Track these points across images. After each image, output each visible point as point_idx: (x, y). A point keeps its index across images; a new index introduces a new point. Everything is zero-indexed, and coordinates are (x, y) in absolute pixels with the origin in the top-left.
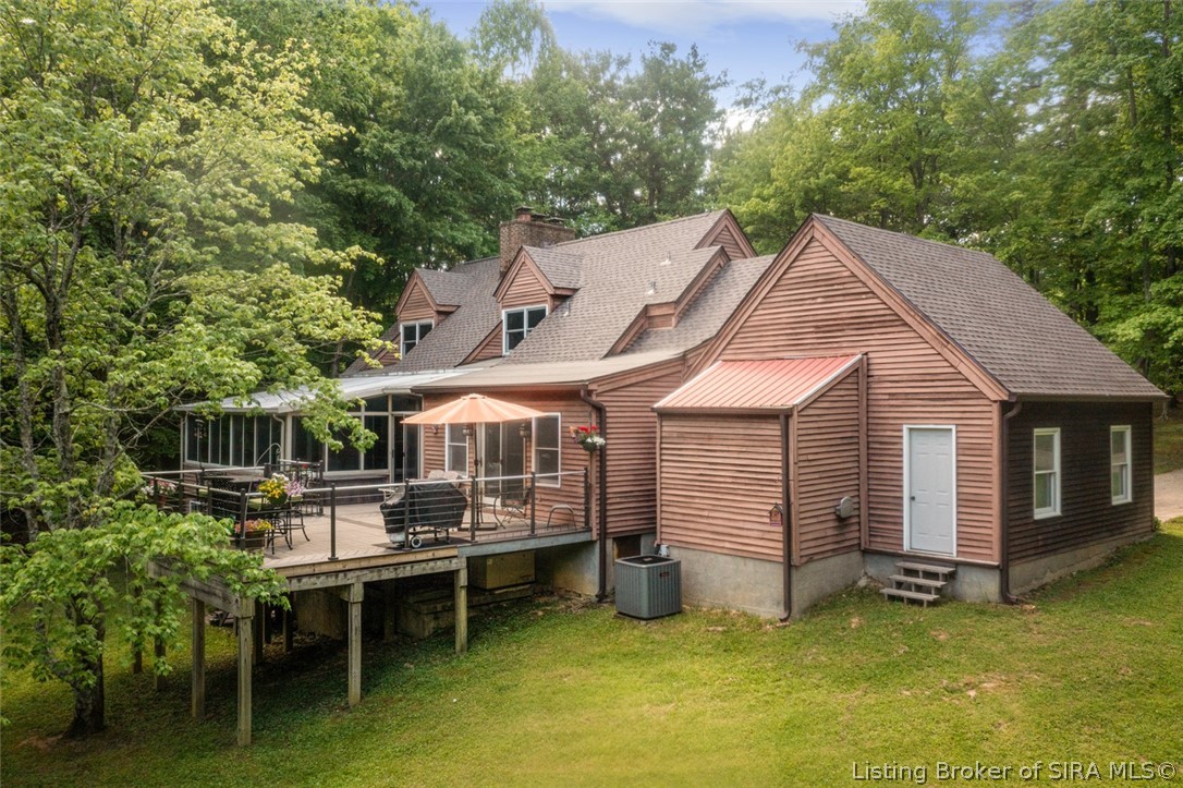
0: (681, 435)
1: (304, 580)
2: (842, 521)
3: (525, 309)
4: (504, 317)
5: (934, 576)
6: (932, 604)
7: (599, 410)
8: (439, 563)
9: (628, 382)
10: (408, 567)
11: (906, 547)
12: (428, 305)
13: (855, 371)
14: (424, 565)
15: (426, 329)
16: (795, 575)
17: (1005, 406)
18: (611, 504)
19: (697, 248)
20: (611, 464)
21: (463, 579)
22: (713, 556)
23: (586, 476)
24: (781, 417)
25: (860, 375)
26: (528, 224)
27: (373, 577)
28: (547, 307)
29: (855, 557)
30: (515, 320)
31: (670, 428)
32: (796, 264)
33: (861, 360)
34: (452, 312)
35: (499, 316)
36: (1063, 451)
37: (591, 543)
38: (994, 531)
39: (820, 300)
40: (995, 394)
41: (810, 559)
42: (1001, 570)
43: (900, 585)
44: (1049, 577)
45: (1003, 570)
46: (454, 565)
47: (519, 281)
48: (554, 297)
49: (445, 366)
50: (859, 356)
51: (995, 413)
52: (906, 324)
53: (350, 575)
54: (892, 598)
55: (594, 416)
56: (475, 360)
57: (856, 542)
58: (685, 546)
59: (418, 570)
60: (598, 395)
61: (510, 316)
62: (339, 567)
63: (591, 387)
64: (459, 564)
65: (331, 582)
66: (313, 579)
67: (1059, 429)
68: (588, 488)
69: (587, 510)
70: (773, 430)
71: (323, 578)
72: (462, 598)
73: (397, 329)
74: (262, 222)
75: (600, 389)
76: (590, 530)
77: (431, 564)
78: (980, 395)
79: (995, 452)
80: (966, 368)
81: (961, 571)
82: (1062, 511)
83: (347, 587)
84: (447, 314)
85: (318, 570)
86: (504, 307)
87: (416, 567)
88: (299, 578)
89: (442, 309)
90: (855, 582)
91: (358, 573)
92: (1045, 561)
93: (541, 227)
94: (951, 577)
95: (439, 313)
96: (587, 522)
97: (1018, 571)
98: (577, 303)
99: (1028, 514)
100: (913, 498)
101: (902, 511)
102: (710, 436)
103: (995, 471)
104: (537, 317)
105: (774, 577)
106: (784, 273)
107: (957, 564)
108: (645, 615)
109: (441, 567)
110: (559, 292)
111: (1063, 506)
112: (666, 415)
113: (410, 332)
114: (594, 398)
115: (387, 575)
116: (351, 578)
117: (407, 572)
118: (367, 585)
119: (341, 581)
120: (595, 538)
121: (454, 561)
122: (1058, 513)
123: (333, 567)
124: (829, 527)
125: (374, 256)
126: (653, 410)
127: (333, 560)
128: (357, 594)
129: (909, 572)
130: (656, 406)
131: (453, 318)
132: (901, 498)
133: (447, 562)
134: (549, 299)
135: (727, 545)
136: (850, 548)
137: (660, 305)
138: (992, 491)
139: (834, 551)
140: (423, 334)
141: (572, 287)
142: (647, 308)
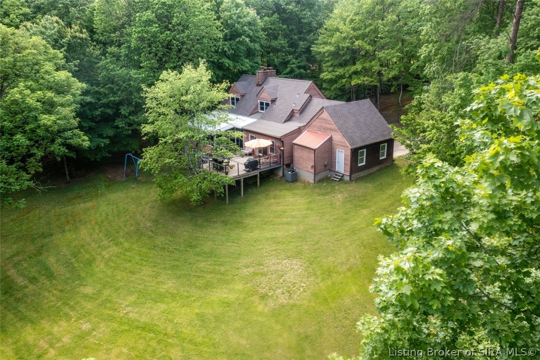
0: (298, 149)
1: (234, 179)
2: (325, 166)
3: (264, 102)
4: (259, 102)
5: (339, 176)
6: (338, 181)
7: (283, 142)
11: (337, 170)
12: (238, 93)
13: (329, 139)
15: (238, 99)
16: (316, 176)
17: (351, 150)
18: (285, 159)
19: (305, 93)
20: (285, 153)
21: (259, 176)
22: (303, 171)
25: (330, 139)
26: (263, 72)
27: (245, 177)
28: (270, 103)
29: (328, 171)
30: (262, 104)
33: (331, 137)
34: (244, 95)
35: (258, 101)
36: (366, 153)
37: (281, 167)
38: (348, 169)
40: (350, 148)
41: (319, 173)
43: (334, 177)
44: (362, 175)
45: (350, 176)
46: (257, 173)
47: (263, 94)
48: (271, 101)
51: (350, 150)
54: (333, 179)
55: (282, 144)
56: (253, 114)
58: (298, 168)
59: (251, 175)
61: (260, 102)
62: (239, 176)
63: (281, 138)
64: (258, 173)
65: (238, 179)
66: (236, 179)
67: (366, 150)
68: (280, 156)
69: (280, 160)
72: (258, 179)
77: (253, 174)
78: (348, 147)
79: (350, 157)
80: (346, 142)
81: (345, 176)
85: (236, 177)
89: (242, 94)
90: (327, 176)
92: (360, 173)
94: (343, 176)
95: (241, 96)
96: (280, 163)
97: (353, 176)
98: (277, 103)
99: (357, 165)
100: (338, 162)
101: (336, 164)
102: (302, 150)
103: (350, 160)
104: (267, 105)
105: (312, 176)
107: (344, 174)
108: (290, 181)
109: (255, 174)
111: (365, 162)
112: (295, 145)
113: (233, 98)
114: (282, 140)
115: (247, 177)
118: (244, 179)
119: (240, 178)
120: (282, 165)
122: (365, 164)
124: (323, 167)
126: (292, 143)
128: (242, 180)
129: (336, 175)
132: (336, 162)
135: (305, 169)
136: (327, 170)
137: (296, 110)
138: (349, 163)
139: (324, 171)
140: (237, 101)
141: (275, 98)
142: (293, 110)
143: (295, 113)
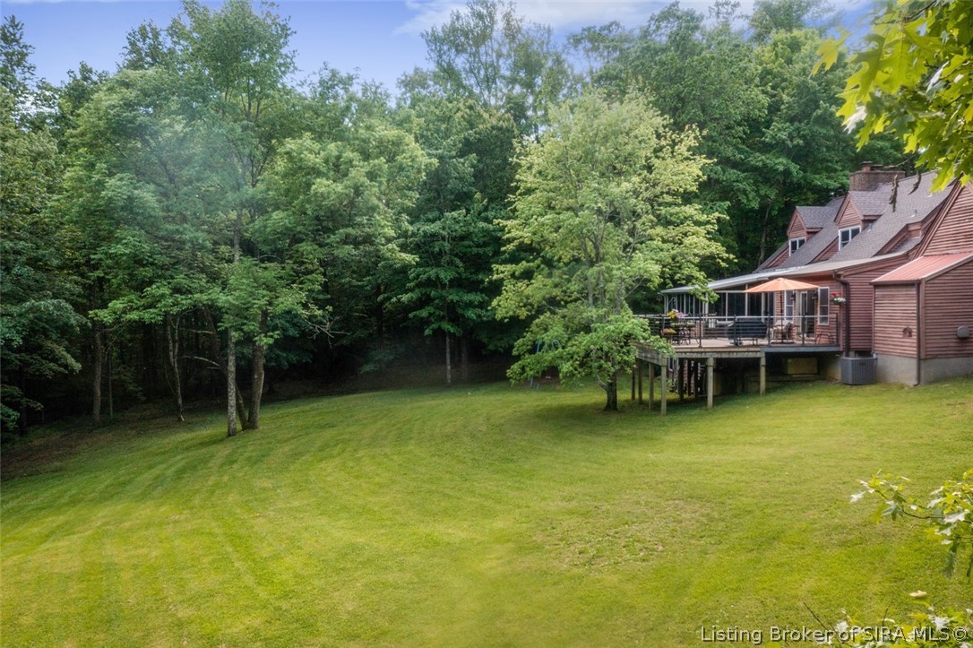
0: (883, 296)
1: (687, 354)
2: (962, 339)
3: (850, 229)
4: (840, 234)
7: (846, 285)
8: (750, 354)
9: (866, 269)
10: (735, 354)
12: (803, 229)
14: (743, 353)
15: (802, 242)
16: (924, 365)
18: (852, 333)
20: (853, 313)
21: (763, 362)
22: (892, 357)
23: (837, 318)
24: (916, 284)
26: (867, 173)
27: (718, 356)
28: (860, 227)
30: (845, 236)
31: (879, 293)
32: (957, 201)
34: (817, 232)
35: (837, 231)
37: (839, 352)
39: (965, 221)
41: (935, 357)
46: (758, 355)
47: (847, 212)
48: (864, 221)
49: (801, 264)
55: (842, 288)
56: (819, 261)
58: (884, 353)
59: (740, 355)
60: (844, 277)
61: (843, 233)
62: (702, 350)
63: (839, 273)
64: (762, 355)
65: (699, 356)
66: (692, 354)
68: (838, 324)
69: (838, 336)
70: (913, 292)
71: (696, 354)
72: (763, 371)
73: (788, 244)
74: (679, 205)
75: (847, 274)
76: (839, 345)
77: (746, 353)
83: (707, 359)
84: (815, 233)
85: (694, 350)
86: (840, 228)
88: (685, 353)
89: (810, 230)
91: (711, 354)
93: (877, 174)
95: (808, 233)
96: (838, 339)
98: (878, 222)
102: (893, 296)
104: (855, 232)
105: (912, 365)
106: (952, 206)
108: (851, 383)
109: (752, 355)
110: (866, 218)
112: (878, 286)
113: (794, 244)
114: (842, 278)
115: (724, 356)
116: (708, 355)
117: (735, 356)
118: (716, 359)
119: (703, 356)
120: (842, 350)
121: (758, 353)
123: (699, 350)
124: (951, 342)
126: (871, 284)
127: (700, 347)
128: (711, 362)
130: (872, 281)
131: (817, 235)
133: (754, 354)
134: (861, 222)
135: (899, 351)
136: (969, 355)
137: (914, 224)
139: (956, 355)
140: (800, 246)
141: (877, 214)
142: (907, 226)
143: (913, 233)
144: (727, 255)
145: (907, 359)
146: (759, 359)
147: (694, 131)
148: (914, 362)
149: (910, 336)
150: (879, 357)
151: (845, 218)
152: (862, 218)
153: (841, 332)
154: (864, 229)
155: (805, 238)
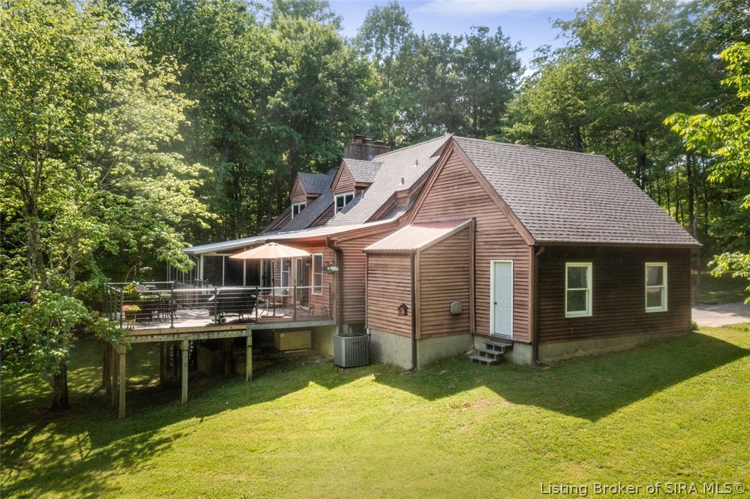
0: (377, 266)
1: (155, 337)
2: (454, 316)
3: (344, 195)
4: (335, 200)
5: (498, 348)
6: (493, 364)
7: (339, 252)
8: (235, 332)
9: (358, 236)
10: (216, 334)
11: (492, 332)
12: (303, 194)
13: (466, 228)
14: (225, 333)
16: (419, 345)
17: (536, 247)
18: (347, 305)
19: (431, 157)
20: (346, 283)
21: (249, 341)
22: (387, 334)
23: (330, 289)
24: (411, 254)
25: (471, 230)
28: (353, 193)
29: (465, 337)
30: (340, 200)
31: (372, 261)
32: (446, 166)
33: (471, 222)
34: (316, 198)
35: (333, 198)
36: (594, 277)
37: (333, 326)
38: (528, 322)
39: (456, 187)
40: (530, 242)
41: (430, 336)
42: (533, 346)
43: (483, 354)
44: (580, 353)
45: (536, 343)
46: (244, 334)
47: (342, 179)
48: (357, 188)
49: (300, 228)
50: (471, 220)
51: (530, 251)
52: (492, 201)
53: (181, 336)
54: (476, 361)
55: (335, 255)
56: (316, 225)
57: (467, 329)
58: (377, 328)
59: (222, 335)
60: (337, 243)
61: (338, 199)
62: (175, 331)
63: (332, 239)
64: (247, 334)
65: (170, 339)
66: (160, 337)
67: (591, 263)
68: (331, 295)
69: (331, 308)
70: (408, 262)
71: (165, 336)
72: (249, 351)
73: (291, 208)
75: (339, 240)
76: (332, 319)
77: (230, 333)
78: (523, 242)
79: (530, 276)
80: (518, 227)
81: (515, 345)
82: (593, 314)
83: (180, 342)
84: (314, 199)
85: (163, 332)
86: (336, 194)
87: (220, 333)
88: (152, 335)
89: (310, 196)
90: (465, 352)
91: (186, 335)
93: (368, 146)
94: (510, 349)
95: (308, 198)
96: (331, 314)
97: (546, 348)
99: (561, 314)
100: (496, 303)
101: (489, 311)
103: (530, 288)
104: (349, 198)
105: (407, 345)
106: (441, 172)
107: (513, 342)
108: (344, 365)
109: (236, 334)
110: (359, 185)
111: (593, 311)
112: (370, 254)
113: (296, 208)
114: (335, 245)
115: (202, 337)
116: (181, 337)
117: (215, 336)
119: (176, 338)
120: (335, 323)
121: (244, 332)
122: (590, 314)
123: (172, 331)
124: (445, 319)
125: (208, 168)
126: (364, 251)
127: (172, 327)
128: (185, 346)
129: (489, 347)
130: (365, 249)
131: (317, 201)
132: (489, 303)
133: (239, 332)
134: (354, 189)
135: (392, 328)
136: (462, 332)
137: (402, 192)
138: (529, 299)
139: (449, 334)
140: (301, 210)
141: (368, 181)
142: (396, 193)
143: (401, 200)
144: (209, 214)
145: (401, 338)
146: (244, 339)
147: (171, 63)
148: (409, 341)
149: (406, 314)
150: (373, 332)
151: (340, 184)
152: (355, 185)
153: (335, 302)
154: (356, 195)
155: (305, 203)
